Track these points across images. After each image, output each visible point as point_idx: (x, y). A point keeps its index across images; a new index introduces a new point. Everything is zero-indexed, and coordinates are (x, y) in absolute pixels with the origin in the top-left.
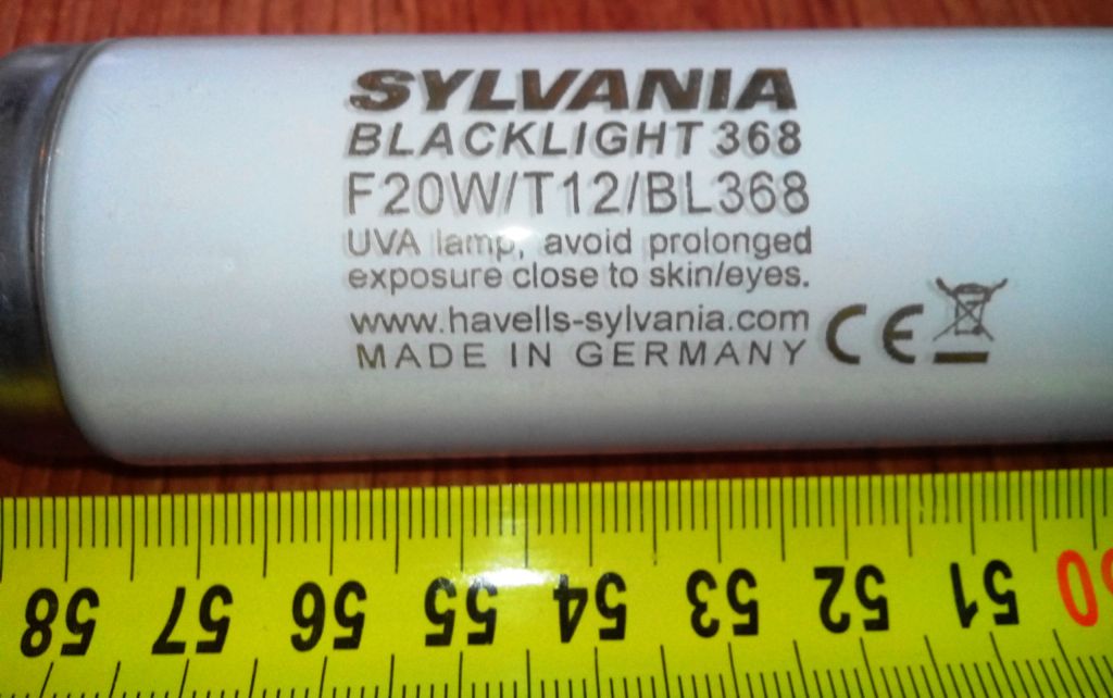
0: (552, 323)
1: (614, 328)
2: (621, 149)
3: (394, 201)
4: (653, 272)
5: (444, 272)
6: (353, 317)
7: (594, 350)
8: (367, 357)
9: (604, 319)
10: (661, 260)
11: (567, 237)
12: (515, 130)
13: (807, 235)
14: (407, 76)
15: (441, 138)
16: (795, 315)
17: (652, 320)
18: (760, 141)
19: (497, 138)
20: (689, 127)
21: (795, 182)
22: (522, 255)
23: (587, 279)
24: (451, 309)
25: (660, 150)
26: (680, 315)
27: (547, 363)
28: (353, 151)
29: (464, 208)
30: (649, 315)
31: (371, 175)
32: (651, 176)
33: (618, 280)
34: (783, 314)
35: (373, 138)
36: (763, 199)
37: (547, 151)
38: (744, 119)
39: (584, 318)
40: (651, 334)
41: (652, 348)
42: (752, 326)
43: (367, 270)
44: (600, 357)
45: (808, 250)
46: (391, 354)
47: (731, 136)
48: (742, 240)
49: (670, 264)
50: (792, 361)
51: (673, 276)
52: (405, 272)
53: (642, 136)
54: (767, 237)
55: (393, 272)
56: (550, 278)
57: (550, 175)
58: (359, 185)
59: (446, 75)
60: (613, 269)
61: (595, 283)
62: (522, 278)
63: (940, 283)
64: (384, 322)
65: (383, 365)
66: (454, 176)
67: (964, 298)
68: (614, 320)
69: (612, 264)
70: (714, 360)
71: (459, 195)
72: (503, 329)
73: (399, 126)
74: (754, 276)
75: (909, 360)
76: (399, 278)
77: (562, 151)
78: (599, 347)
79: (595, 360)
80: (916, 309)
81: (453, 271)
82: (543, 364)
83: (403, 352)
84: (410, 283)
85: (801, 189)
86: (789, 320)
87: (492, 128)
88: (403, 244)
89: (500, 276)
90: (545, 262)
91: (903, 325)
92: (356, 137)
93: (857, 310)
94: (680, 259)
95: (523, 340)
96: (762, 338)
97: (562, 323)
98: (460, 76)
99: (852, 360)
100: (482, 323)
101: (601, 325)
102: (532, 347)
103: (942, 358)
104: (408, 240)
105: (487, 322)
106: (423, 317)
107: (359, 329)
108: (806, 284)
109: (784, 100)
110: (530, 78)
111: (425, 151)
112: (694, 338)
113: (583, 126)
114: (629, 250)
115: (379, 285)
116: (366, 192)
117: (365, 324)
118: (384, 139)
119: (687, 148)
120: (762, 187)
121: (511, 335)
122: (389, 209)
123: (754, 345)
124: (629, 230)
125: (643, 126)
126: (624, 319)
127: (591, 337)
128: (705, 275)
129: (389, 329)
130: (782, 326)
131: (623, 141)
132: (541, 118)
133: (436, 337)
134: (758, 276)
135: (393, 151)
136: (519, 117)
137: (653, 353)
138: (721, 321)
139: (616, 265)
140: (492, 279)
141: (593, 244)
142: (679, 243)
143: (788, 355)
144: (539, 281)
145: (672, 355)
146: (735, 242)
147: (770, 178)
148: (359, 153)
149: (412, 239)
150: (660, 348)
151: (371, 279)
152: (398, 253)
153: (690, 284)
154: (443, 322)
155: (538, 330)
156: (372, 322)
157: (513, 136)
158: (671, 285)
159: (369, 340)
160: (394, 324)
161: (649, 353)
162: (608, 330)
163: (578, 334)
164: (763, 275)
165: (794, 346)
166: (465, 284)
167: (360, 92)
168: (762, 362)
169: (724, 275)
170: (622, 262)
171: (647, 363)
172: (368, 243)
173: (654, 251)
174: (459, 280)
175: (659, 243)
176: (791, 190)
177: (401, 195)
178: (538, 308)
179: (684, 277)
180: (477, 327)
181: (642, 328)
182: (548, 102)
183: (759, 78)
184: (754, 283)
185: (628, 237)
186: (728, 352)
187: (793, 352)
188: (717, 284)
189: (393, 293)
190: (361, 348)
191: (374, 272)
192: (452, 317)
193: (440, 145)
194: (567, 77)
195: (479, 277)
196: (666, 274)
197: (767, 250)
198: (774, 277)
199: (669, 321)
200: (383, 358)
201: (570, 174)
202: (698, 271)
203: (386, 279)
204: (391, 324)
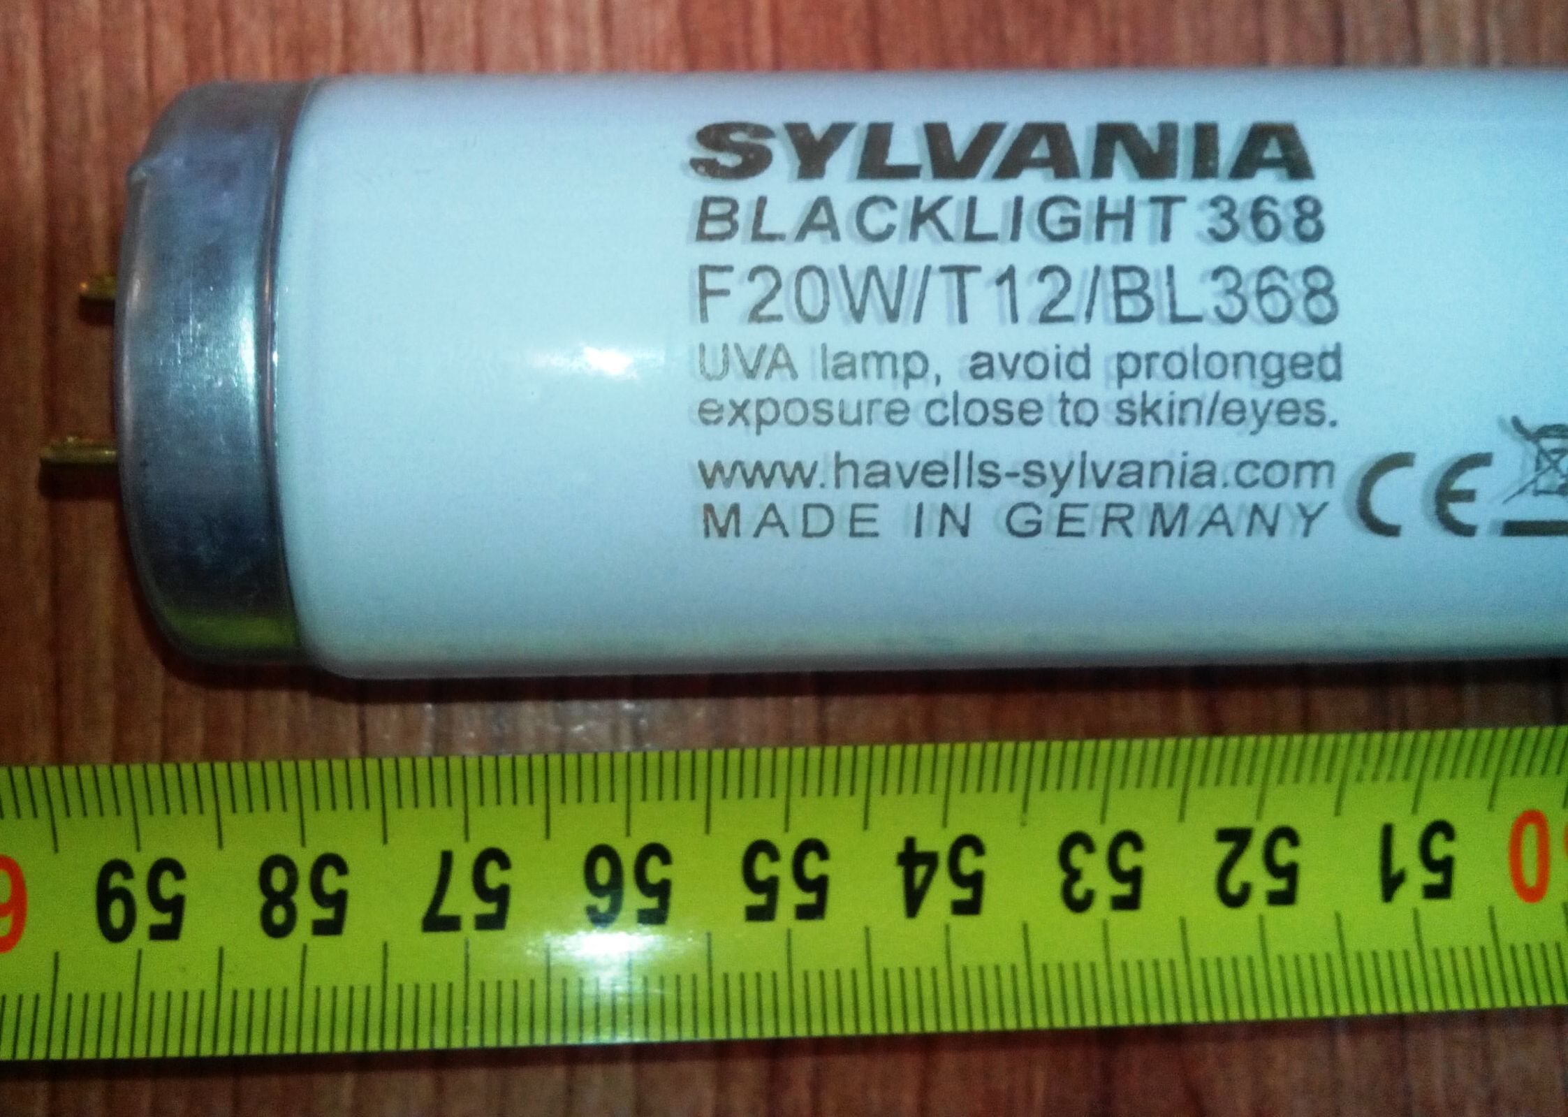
0: (977, 476)
1: (1062, 482)
2: (1074, 234)
3: (761, 305)
4: (1120, 404)
5: (830, 403)
6: (701, 465)
7: (1032, 514)
8: (716, 522)
9: (1048, 471)
10: (1133, 389)
11: (1002, 356)
12: (924, 207)
13: (1336, 355)
14: (763, 131)
15: (822, 217)
16: (1316, 466)
17: (1116, 471)
18: (1268, 225)
19: (899, 217)
20: (1167, 202)
21: (1320, 281)
22: (938, 379)
23: (1028, 414)
24: (838, 455)
25: (1128, 236)
26: (1155, 465)
27: (964, 531)
28: (702, 236)
29: (858, 315)
30: (1111, 465)
31: (729, 269)
32: (1117, 271)
33: (1070, 416)
34: (1300, 465)
35: (728, 217)
36: (1274, 304)
37: (971, 237)
38: (1244, 192)
39: (1020, 469)
40: (1112, 493)
41: (1113, 512)
42: (1255, 482)
43: (725, 400)
44: (1039, 524)
45: (1337, 376)
46: (751, 517)
47: (1228, 216)
48: (1245, 361)
49: (1144, 394)
50: (1306, 533)
51: (1149, 411)
52: (776, 404)
53: (1103, 217)
54: (1281, 357)
55: (760, 403)
56: (977, 412)
57: (976, 269)
58: (713, 281)
59: (818, 129)
60: (1064, 401)
61: (1038, 420)
62: (937, 413)
63: (1516, 422)
64: (744, 473)
65: (737, 534)
66: (843, 270)
67: (1550, 444)
68: (1062, 473)
69: (1063, 394)
70: (1198, 529)
71: (851, 297)
72: (907, 484)
73: (762, 202)
74: (1261, 411)
75: (1467, 531)
76: (768, 412)
77: (992, 237)
78: (1039, 511)
79: (1032, 528)
80: (1480, 460)
81: (842, 402)
82: (958, 533)
83: (766, 514)
84: (782, 418)
85: (1326, 291)
86: (1307, 473)
87: (892, 205)
88: (775, 364)
89: (907, 409)
90: (971, 389)
91: (1463, 482)
92: (705, 217)
93: (1401, 460)
94: (1157, 388)
95: (934, 498)
96: (1267, 497)
97: (989, 475)
98: (838, 132)
99: (1391, 531)
100: (879, 475)
101: (1043, 478)
102: (946, 510)
103: (1513, 529)
104: (781, 359)
105: (887, 473)
106: (799, 466)
107: (709, 482)
108: (1333, 424)
109: (1297, 167)
110: (936, 135)
111: (801, 235)
112: (1173, 497)
113: (1019, 202)
114: (1087, 375)
115: (739, 421)
116: (724, 293)
117: (718, 475)
118: (744, 216)
119: (1166, 234)
120: (1273, 288)
121: (919, 492)
122: (755, 315)
123: (1256, 509)
124: (1087, 347)
125: (1102, 202)
126: (1076, 472)
127: (1028, 495)
128: (1192, 409)
129: (750, 483)
130: (1297, 482)
131: (1076, 222)
132: (959, 189)
133: (813, 495)
134: (1266, 411)
135: (758, 236)
136: (929, 189)
137: (1113, 519)
138: (1211, 474)
139: (1068, 396)
140: (896, 413)
141: (1037, 365)
142: (1158, 364)
143: (1302, 523)
144: (961, 417)
145: (1139, 524)
146: (1236, 365)
147: (1283, 274)
148: (711, 238)
149: (787, 356)
150: (1124, 512)
151: (729, 412)
152: (768, 376)
153: (1171, 421)
154: (826, 474)
155: (956, 485)
156: (727, 472)
157: (922, 216)
158: (1144, 423)
159: (722, 497)
160: (758, 475)
161: (1108, 520)
162: (1054, 487)
163: (1011, 491)
164: (1274, 408)
165: (1311, 512)
166: (858, 421)
167: (703, 153)
168: (1265, 532)
169: (1219, 408)
170: (1076, 390)
171: (1104, 533)
172: (726, 363)
173: (1122, 375)
174: (851, 415)
175: (1130, 365)
176: (1313, 293)
177: (771, 296)
178: (958, 454)
179: (1163, 412)
180: (872, 480)
181: (1101, 483)
182: (966, 167)
183: (1259, 135)
184: (1261, 422)
185: (1086, 356)
186: (1217, 520)
187: (1310, 519)
188: (1209, 422)
189: (758, 432)
190: (709, 509)
191: (733, 403)
192: (839, 466)
193: (821, 227)
194: (988, 134)
195: (880, 409)
196: (1137, 408)
197: (1280, 374)
198: (1289, 413)
199: (1139, 474)
200: (737, 522)
201: (1005, 269)
202: (1184, 404)
203: (751, 412)
204: (754, 475)
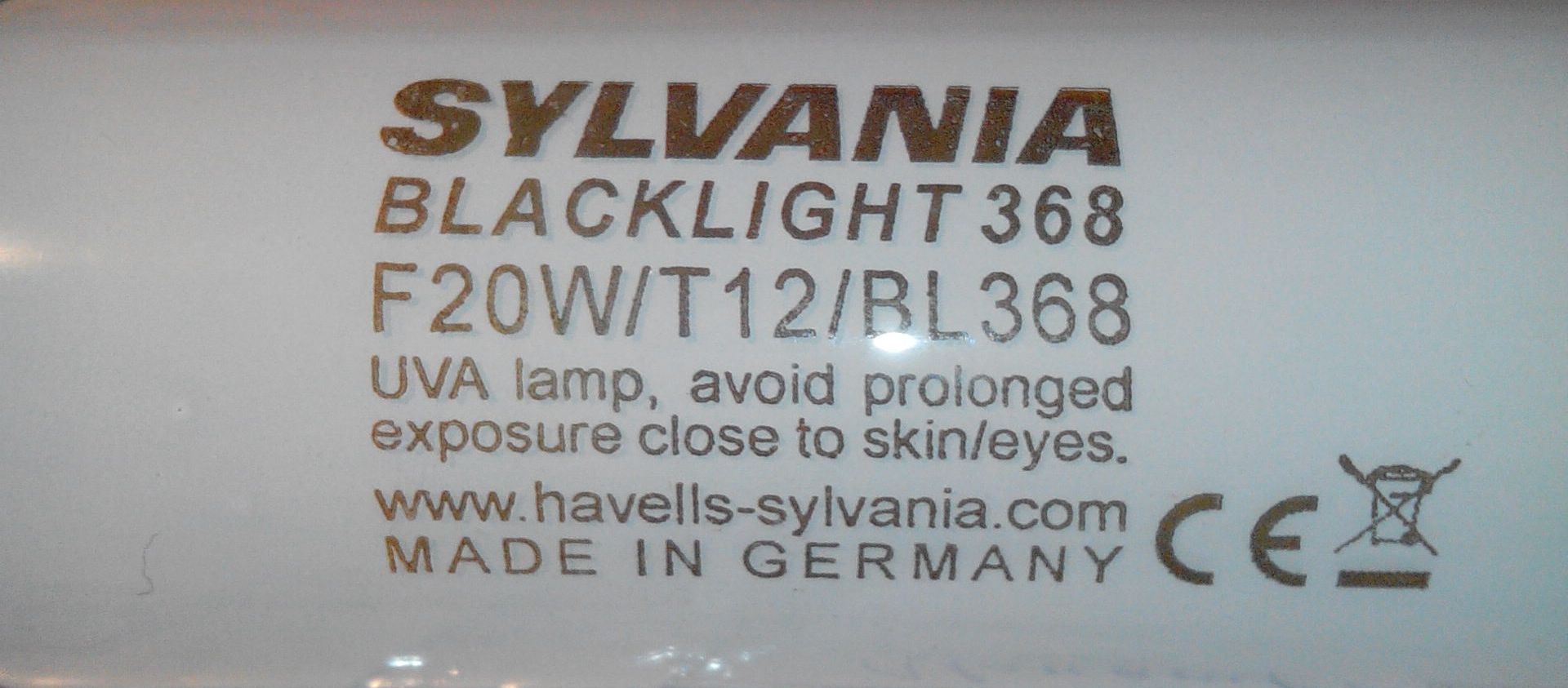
0: (703, 510)
1: (804, 520)
2: (823, 231)
3: (446, 313)
4: (868, 435)
5: (526, 427)
6: (378, 494)
7: (773, 554)
8: (402, 557)
9: (787, 508)
10: (884, 417)
11: (728, 376)
12: (648, 197)
13: (1126, 381)
14: (477, 93)
15: (526, 207)
16: (1103, 508)
17: (867, 512)
18: (1053, 223)
19: (622, 210)
20: (938, 191)
21: (1108, 292)
22: (654, 402)
23: (763, 443)
24: (538, 486)
25: (887, 234)
26: (912, 503)
27: (696, 570)
28: (383, 226)
29: (561, 324)
30: (862, 502)
31: (410, 268)
32: (870, 276)
33: (810, 447)
34: (1084, 506)
35: (416, 205)
36: (1054, 319)
37: (700, 231)
38: (1031, 181)
39: (754, 505)
40: (865, 531)
41: (870, 553)
42: (1034, 523)
43: (401, 422)
44: (783, 564)
45: (1126, 405)
46: (442, 555)
47: (1008, 211)
48: (1016, 389)
49: (898, 423)
50: (1100, 578)
51: (903, 442)
52: (462, 427)
53: (860, 206)
54: (1059, 382)
55: (444, 426)
56: (699, 441)
57: (703, 272)
58: (395, 282)
59: (542, 92)
60: (803, 428)
61: (773, 450)
62: (655, 440)
63: (1346, 463)
64: (429, 504)
65: (429, 569)
66: (545, 271)
68: (804, 510)
69: (802, 421)
70: (972, 573)
71: (553, 303)
72: (623, 518)
73: (459, 184)
74: (1036, 446)
75: (1297, 580)
76: (454, 437)
77: (726, 233)
78: (781, 550)
79: (775, 568)
80: (1308, 504)
81: (541, 426)
82: (688, 572)
83: (460, 550)
84: (470, 443)
85: (1117, 307)
86: (1093, 514)
87: (611, 190)
88: (460, 381)
89: (618, 436)
90: (693, 413)
91: (1284, 528)
92: (389, 202)
93: (1209, 502)
94: (915, 415)
95: (656, 537)
96: (1050, 542)
97: (720, 511)
98: (568, 92)
99: (1204, 579)
100: (591, 508)
101: (783, 515)
102: (671, 547)
103: (1349, 579)
104: (468, 376)
105: (597, 506)
106: (493, 497)
107: (389, 513)
108: (1122, 460)
109: (1104, 149)
110: (682, 97)
111: (499, 229)
112: (936, 541)
113: (762, 188)
114: (829, 400)
115: (420, 446)
116: (403, 296)
117: (399, 505)
118: (436, 207)
119: (932, 233)
120: (1054, 300)
121: (637, 527)
122: (439, 325)
123: (1036, 552)
124: (830, 367)
125: (862, 190)
126: (820, 508)
127: (767, 533)
128: (953, 442)
129: (437, 514)
130: (1082, 524)
131: (826, 216)
132: (694, 171)
133: (512, 529)
134: (1042, 445)
135: (449, 227)
136: (660, 169)
137: (869, 561)
138: (981, 513)
139: (807, 423)
140: (607, 440)
141: (770, 388)
142: (912, 389)
143: (1093, 569)
144: (681, 445)
145: (903, 564)
146: (1005, 391)
147: (1067, 284)
148: (393, 229)
149: (475, 372)
150: (880, 553)
151: (408, 436)
152: (452, 395)
153: (930, 456)
154: (526, 506)
155: (680, 520)
156: (410, 504)
157: (649, 204)
158: (898, 456)
159: (408, 531)
160: (447, 506)
161: (862, 561)
162: (795, 524)
163: (747, 529)
164: (1050, 443)
165: (1102, 555)
166: (560, 448)
167: (403, 121)
168: (1050, 579)
169: (986, 442)
170: (817, 416)
171: (861, 575)
172: (403, 379)
173: (871, 400)
174: (551, 440)
175: (881, 390)
176: (1101, 306)
177: (459, 301)
178: (679, 487)
179: (920, 444)
180: (580, 513)
181: (851, 521)
182: (708, 146)
183: (1064, 104)
184: (1036, 456)
185: (828, 378)
186: (994, 560)
187: (1102, 565)
188: (975, 456)
189: (443, 459)
190: (392, 542)
191: (412, 425)
192: (540, 498)
193: (525, 218)
194: (747, 95)
195: (585, 437)
196: (890, 441)
197: (1059, 404)
198: (1068, 447)
199: (896, 512)
200: (427, 558)
201: (735, 273)
202: (944, 435)
203: (432, 435)
204: (441, 507)
